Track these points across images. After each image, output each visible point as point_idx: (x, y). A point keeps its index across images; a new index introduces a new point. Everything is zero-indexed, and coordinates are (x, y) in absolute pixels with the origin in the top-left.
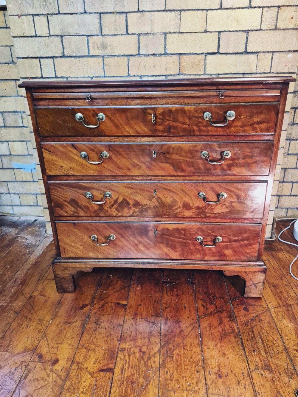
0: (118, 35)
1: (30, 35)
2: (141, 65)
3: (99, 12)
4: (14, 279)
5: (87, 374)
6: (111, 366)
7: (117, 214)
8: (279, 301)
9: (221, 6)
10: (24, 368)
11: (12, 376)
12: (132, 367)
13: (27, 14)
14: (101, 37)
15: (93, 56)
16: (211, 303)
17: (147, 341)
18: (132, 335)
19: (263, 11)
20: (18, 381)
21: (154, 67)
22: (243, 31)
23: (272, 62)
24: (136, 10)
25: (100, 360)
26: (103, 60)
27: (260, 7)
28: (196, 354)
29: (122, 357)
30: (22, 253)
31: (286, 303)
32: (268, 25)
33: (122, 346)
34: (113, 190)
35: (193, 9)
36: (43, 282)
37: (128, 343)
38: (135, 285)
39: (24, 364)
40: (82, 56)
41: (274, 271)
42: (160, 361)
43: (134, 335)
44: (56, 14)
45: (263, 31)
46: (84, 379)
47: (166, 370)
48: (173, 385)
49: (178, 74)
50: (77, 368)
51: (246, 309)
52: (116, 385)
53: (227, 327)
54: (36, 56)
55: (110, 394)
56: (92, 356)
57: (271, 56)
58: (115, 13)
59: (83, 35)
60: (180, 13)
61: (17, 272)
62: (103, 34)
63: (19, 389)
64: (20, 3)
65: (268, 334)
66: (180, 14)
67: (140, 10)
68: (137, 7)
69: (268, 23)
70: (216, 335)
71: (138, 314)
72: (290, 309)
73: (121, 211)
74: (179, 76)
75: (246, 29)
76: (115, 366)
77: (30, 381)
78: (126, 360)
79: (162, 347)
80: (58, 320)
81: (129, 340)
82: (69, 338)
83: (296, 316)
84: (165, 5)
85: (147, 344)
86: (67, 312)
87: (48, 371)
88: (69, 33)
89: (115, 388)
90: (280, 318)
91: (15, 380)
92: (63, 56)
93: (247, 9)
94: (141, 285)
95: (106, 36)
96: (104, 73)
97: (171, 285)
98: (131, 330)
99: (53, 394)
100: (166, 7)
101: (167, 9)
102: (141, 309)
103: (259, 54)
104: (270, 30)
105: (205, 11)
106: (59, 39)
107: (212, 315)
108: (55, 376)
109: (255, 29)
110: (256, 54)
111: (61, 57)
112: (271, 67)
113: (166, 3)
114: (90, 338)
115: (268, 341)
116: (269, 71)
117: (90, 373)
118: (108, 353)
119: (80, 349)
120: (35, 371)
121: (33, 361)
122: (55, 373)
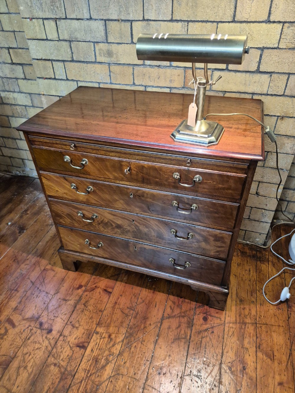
0: (123, 43)
1: (42, 38)
2: (146, 75)
3: (104, 18)
4: (35, 250)
5: (68, 346)
6: (86, 344)
7: (104, 230)
8: (238, 316)
9: (234, 19)
10: (29, 331)
11: (21, 336)
12: (99, 349)
13: (37, 17)
14: (107, 44)
15: (99, 62)
16: (178, 306)
17: (117, 329)
18: (107, 322)
19: (284, 27)
20: (24, 340)
21: (159, 78)
22: (256, 48)
23: (287, 84)
24: (141, 19)
25: (79, 338)
26: (109, 68)
27: (280, 22)
28: (149, 350)
29: (95, 339)
30: (46, 224)
31: (243, 321)
32: (288, 43)
33: (98, 329)
34: (99, 214)
35: (202, 20)
36: (56, 257)
37: (102, 328)
38: (124, 275)
39: (30, 328)
40: (90, 62)
41: (249, 284)
42: (120, 349)
43: (109, 322)
44: (64, 19)
45: (281, 50)
46: (66, 349)
47: (122, 357)
48: (123, 371)
49: (183, 88)
50: (63, 340)
51: (205, 319)
52: (84, 360)
53: (183, 332)
54: (48, 59)
55: (79, 366)
56: (75, 333)
57: (286, 78)
58: (120, 21)
59: (89, 42)
60: (188, 24)
61: (39, 243)
62: (109, 41)
63: (24, 347)
64: (30, 6)
65: (213, 346)
66: (188, 26)
67: (145, 18)
68: (143, 15)
69: (288, 41)
70: (171, 337)
71: (118, 303)
72: (243, 327)
73: (106, 229)
74: (183, 89)
75: (261, 46)
76: (88, 345)
77: (31, 342)
78: (97, 342)
79: (126, 338)
80: (59, 296)
81: (104, 326)
82: (63, 314)
83: (245, 335)
84: (172, 15)
85: (116, 332)
86: (67, 290)
87: (44, 337)
88: (76, 39)
89: (84, 362)
90: (231, 333)
91: (22, 339)
92: (72, 61)
93: (264, 24)
94: (128, 276)
95: (111, 44)
96: (111, 80)
97: (152, 281)
98: (108, 317)
99: (43, 356)
100: (172, 17)
101: (174, 19)
102: (121, 299)
103: (273, 75)
104: (290, 49)
105: (215, 24)
106: (67, 44)
107: (175, 318)
108: (47, 342)
109: (271, 47)
110: (270, 74)
111: (70, 61)
112: (285, 89)
113: (172, 12)
114: (77, 317)
116: (282, 94)
117: (70, 346)
118: (86, 333)
119: (68, 325)
120: (35, 335)
121: (35, 327)
122: (48, 340)
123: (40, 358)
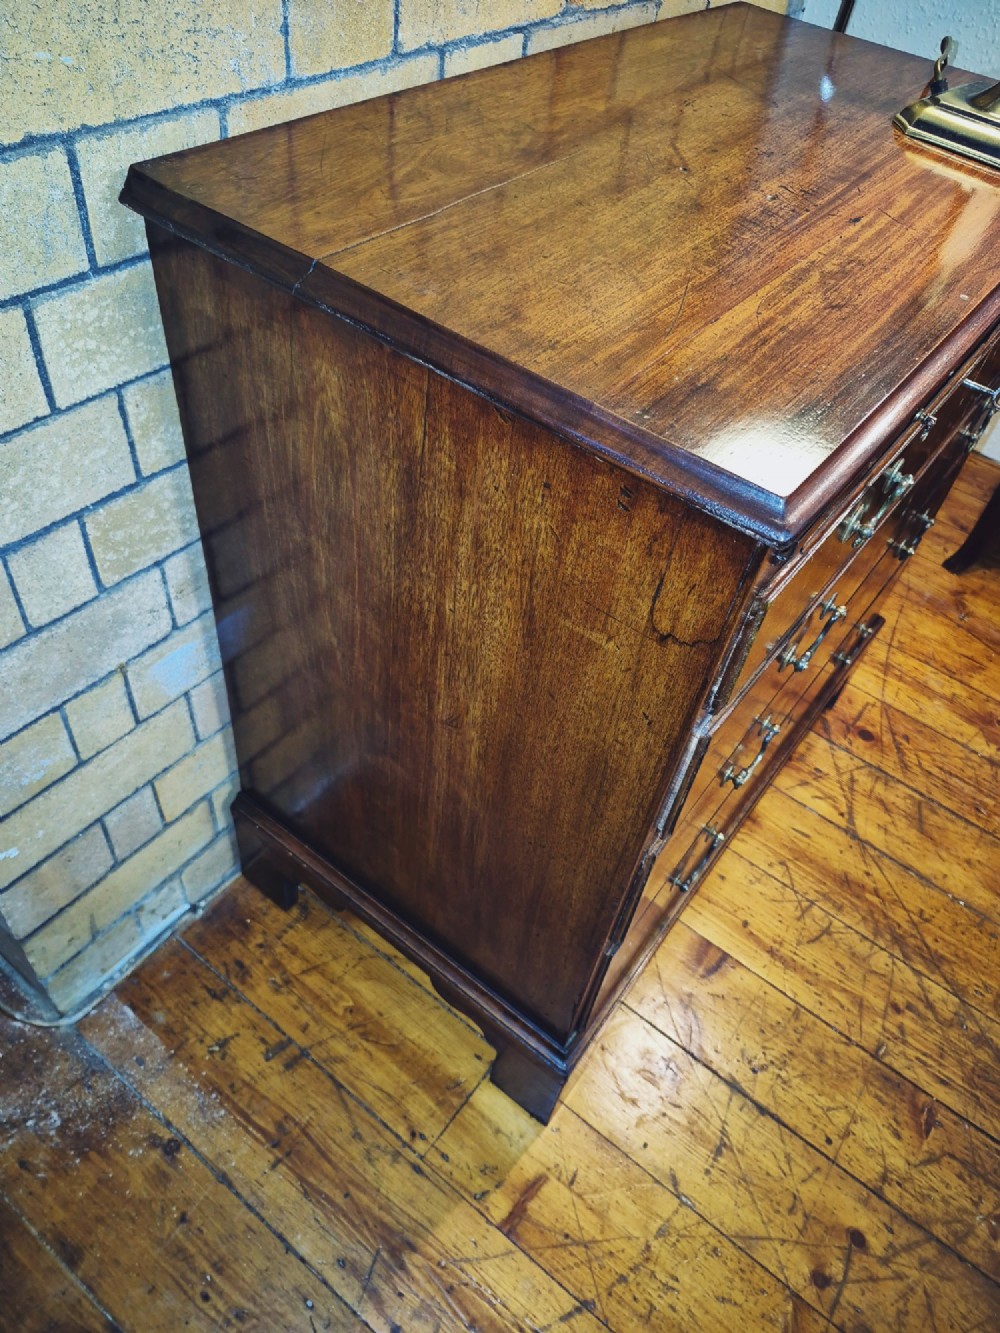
5: (925, 1171)
6: (922, 1100)
12: (941, 1056)
17: (873, 978)
18: (844, 1002)
25: (895, 1120)
29: (904, 1062)
33: (869, 1042)
37: (865, 1026)
42: (945, 989)
46: (937, 1184)
47: (970, 990)
50: (899, 1189)
51: (866, 736)
53: (900, 802)
65: (945, 757)
71: (776, 946)
72: (897, 673)
76: (924, 1092)
78: (917, 1058)
79: (907, 960)
82: (788, 1170)
83: (920, 680)
85: (885, 986)
87: (882, 1272)
89: (984, 1121)
96: (288, 55)
98: (825, 996)
99: (959, 1283)
102: (761, 931)
107: (855, 803)
108: (903, 1259)
114: (809, 1109)
115: (963, 770)
117: (924, 1163)
118: (880, 1090)
119: (837, 1152)
120: (869, 1313)
121: (832, 1313)
122: (896, 1253)
123: (965, 1298)
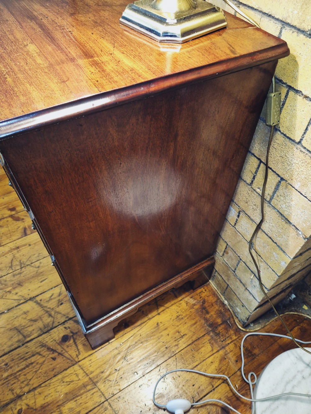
16: (59, 301)
51: (65, 339)
53: (30, 329)
65: (36, 372)
70: (16, 323)
71: (18, 250)
83: (78, 398)
90: (68, 379)
102: (25, 248)
115: (25, 375)
